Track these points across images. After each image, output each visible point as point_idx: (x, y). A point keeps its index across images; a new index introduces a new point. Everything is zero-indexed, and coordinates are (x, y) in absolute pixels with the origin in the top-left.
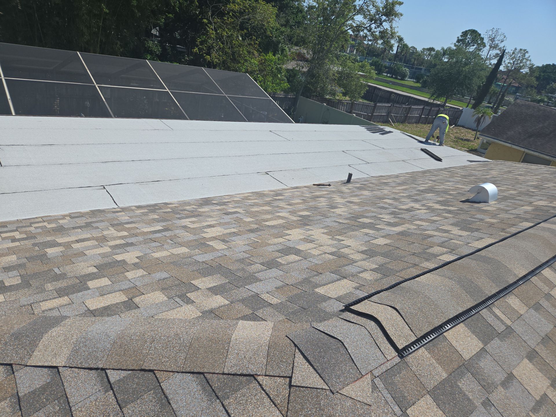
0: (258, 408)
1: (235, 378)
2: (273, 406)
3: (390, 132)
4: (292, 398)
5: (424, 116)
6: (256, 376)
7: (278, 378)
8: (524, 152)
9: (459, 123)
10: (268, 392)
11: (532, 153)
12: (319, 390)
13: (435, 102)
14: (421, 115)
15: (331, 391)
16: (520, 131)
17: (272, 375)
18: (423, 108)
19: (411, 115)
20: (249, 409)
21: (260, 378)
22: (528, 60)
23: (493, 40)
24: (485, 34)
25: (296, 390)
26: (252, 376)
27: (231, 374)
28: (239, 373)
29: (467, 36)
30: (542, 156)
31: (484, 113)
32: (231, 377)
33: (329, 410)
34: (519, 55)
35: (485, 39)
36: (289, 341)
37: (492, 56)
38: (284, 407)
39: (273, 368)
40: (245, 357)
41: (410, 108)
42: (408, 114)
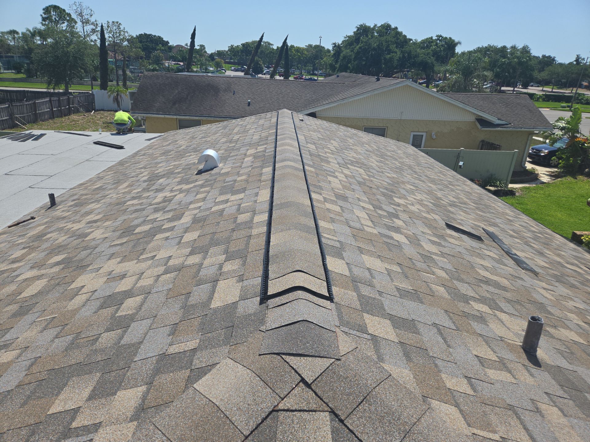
0: (305, 427)
1: (260, 429)
2: (314, 413)
3: (42, 135)
4: (319, 393)
5: (56, 109)
6: (276, 408)
7: (294, 391)
8: (177, 119)
9: (97, 108)
10: (299, 409)
11: (184, 117)
12: (330, 368)
13: (56, 91)
14: (52, 109)
15: (337, 359)
16: (163, 100)
17: (287, 392)
18: (50, 100)
19: (40, 112)
20: (301, 436)
21: (281, 406)
22: (125, 32)
23: (81, 15)
24: (69, 8)
25: (316, 384)
26: (273, 411)
27: (254, 430)
28: (260, 421)
29: (50, 13)
30: (192, 118)
31: (118, 91)
32: (256, 432)
33: (350, 373)
34: (114, 28)
35: (72, 14)
36: (268, 356)
37: (89, 32)
38: (322, 405)
39: (281, 388)
40: (248, 405)
41: (35, 103)
42: (35, 111)
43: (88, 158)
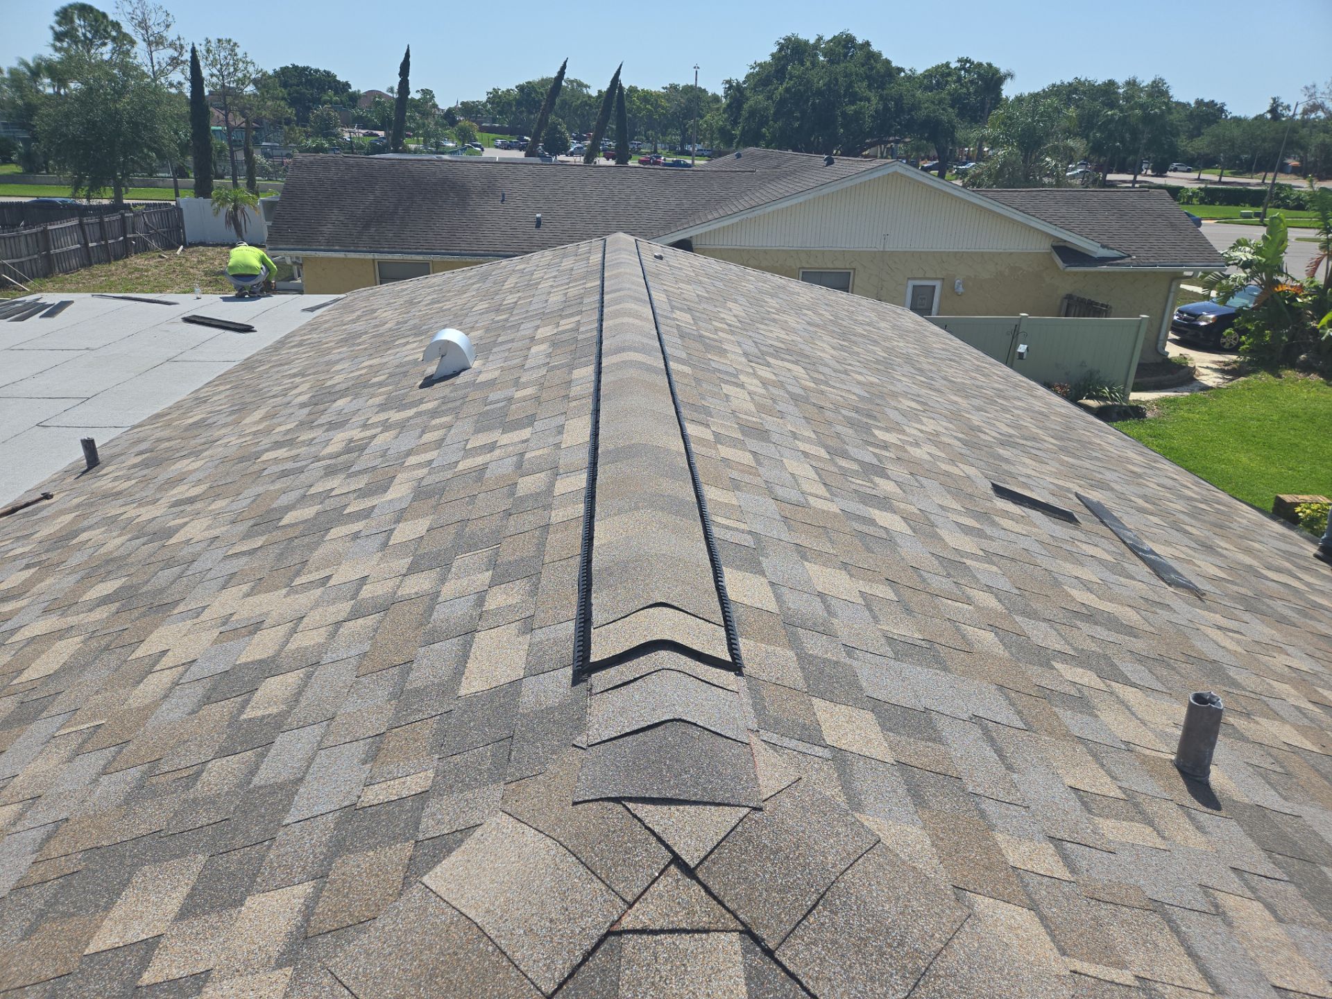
0: (686, 970)
1: (579, 977)
2: (704, 936)
3: (63, 305)
4: (716, 889)
5: (95, 244)
6: (617, 928)
7: (656, 885)
8: (374, 260)
9: (189, 240)
10: (671, 927)
11: (390, 256)
12: (739, 829)
13: (94, 202)
14: (86, 244)
15: (755, 809)
16: (341, 218)
17: (641, 890)
18: (81, 225)
19: (57, 251)
20: (675, 991)
21: (627, 923)
22: (247, 63)
23: (143, 25)
24: (116, 10)
25: (708, 868)
26: (609, 933)
27: (565, 981)
28: (579, 960)
29: (72, 21)
30: (409, 257)
31: (235, 200)
32: (570, 984)
33: (785, 840)
34: (222, 54)
35: (122, 24)
36: (593, 806)
37: (164, 65)
38: (722, 916)
39: (626, 879)
40: (551, 921)
41: (45, 232)
42: (48, 250)
43: (170, 355)
